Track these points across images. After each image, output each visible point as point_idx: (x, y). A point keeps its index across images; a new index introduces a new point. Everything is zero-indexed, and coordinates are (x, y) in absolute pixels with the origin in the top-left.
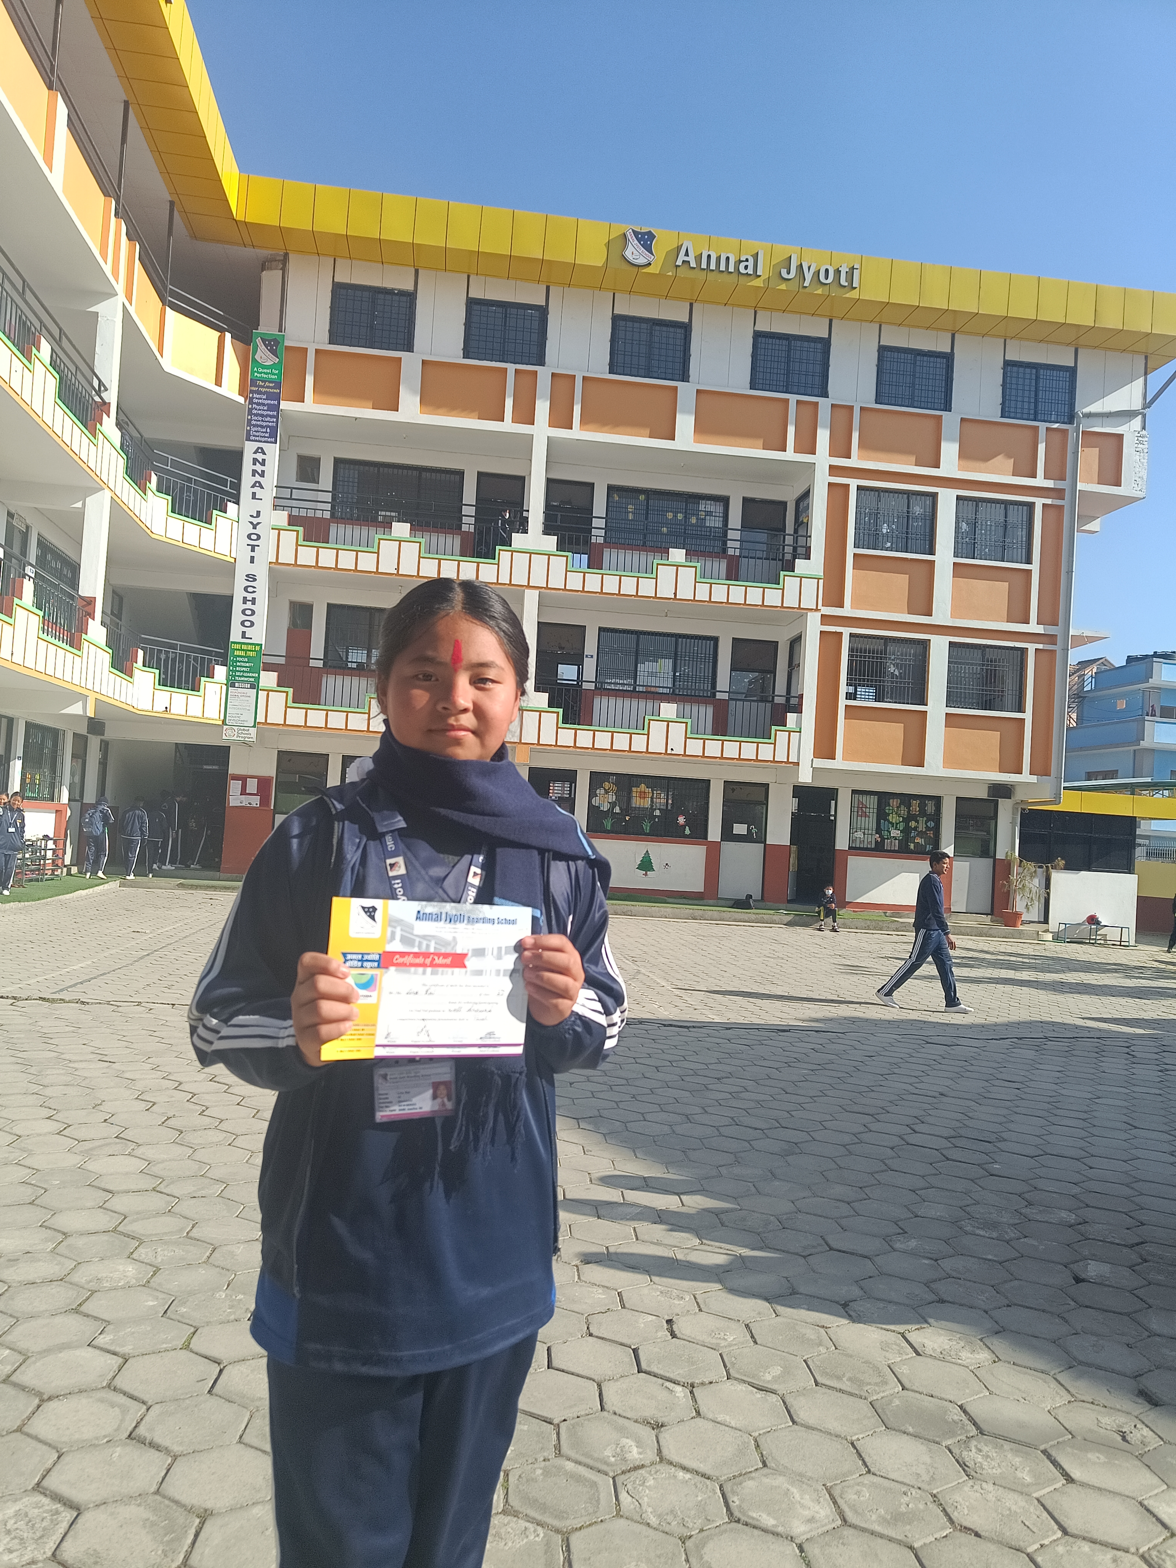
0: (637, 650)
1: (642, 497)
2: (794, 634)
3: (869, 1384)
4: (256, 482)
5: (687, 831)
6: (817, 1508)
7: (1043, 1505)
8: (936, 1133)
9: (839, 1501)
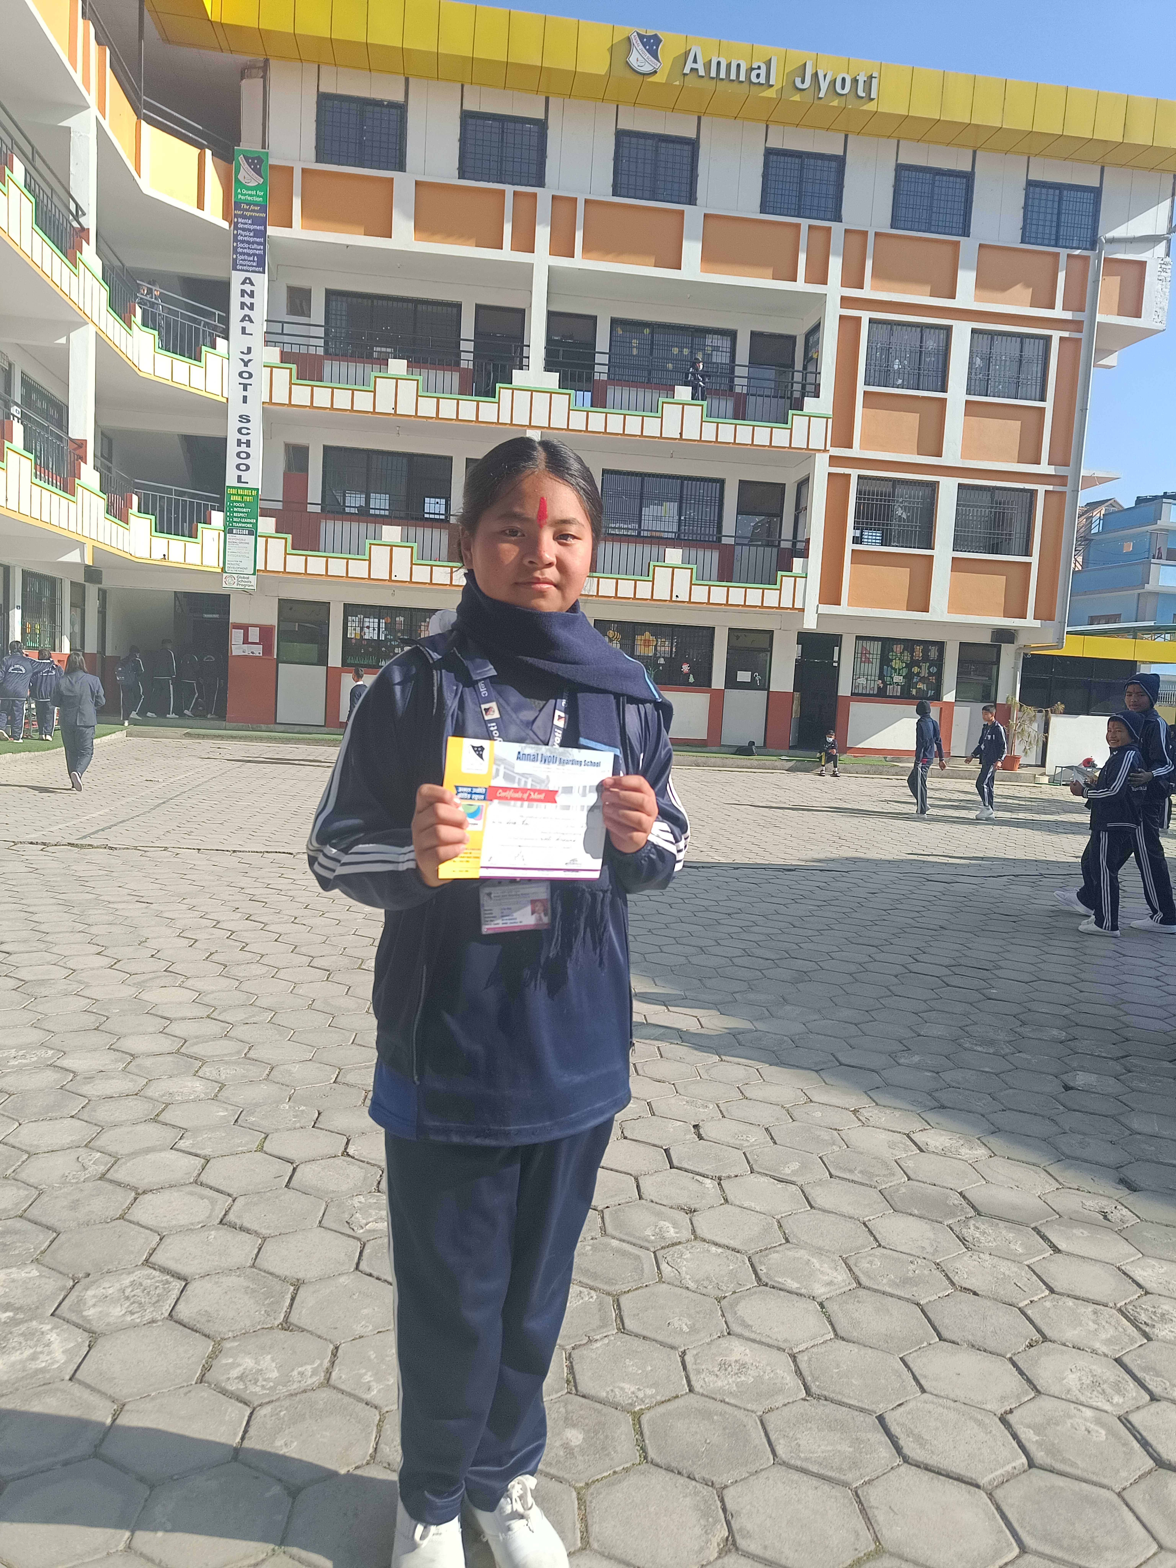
0: (642, 493)
1: (647, 331)
2: (801, 476)
3: (879, 1176)
4: (245, 316)
5: (691, 680)
6: (835, 1274)
7: (1033, 1270)
8: (938, 963)
9: (854, 1268)
